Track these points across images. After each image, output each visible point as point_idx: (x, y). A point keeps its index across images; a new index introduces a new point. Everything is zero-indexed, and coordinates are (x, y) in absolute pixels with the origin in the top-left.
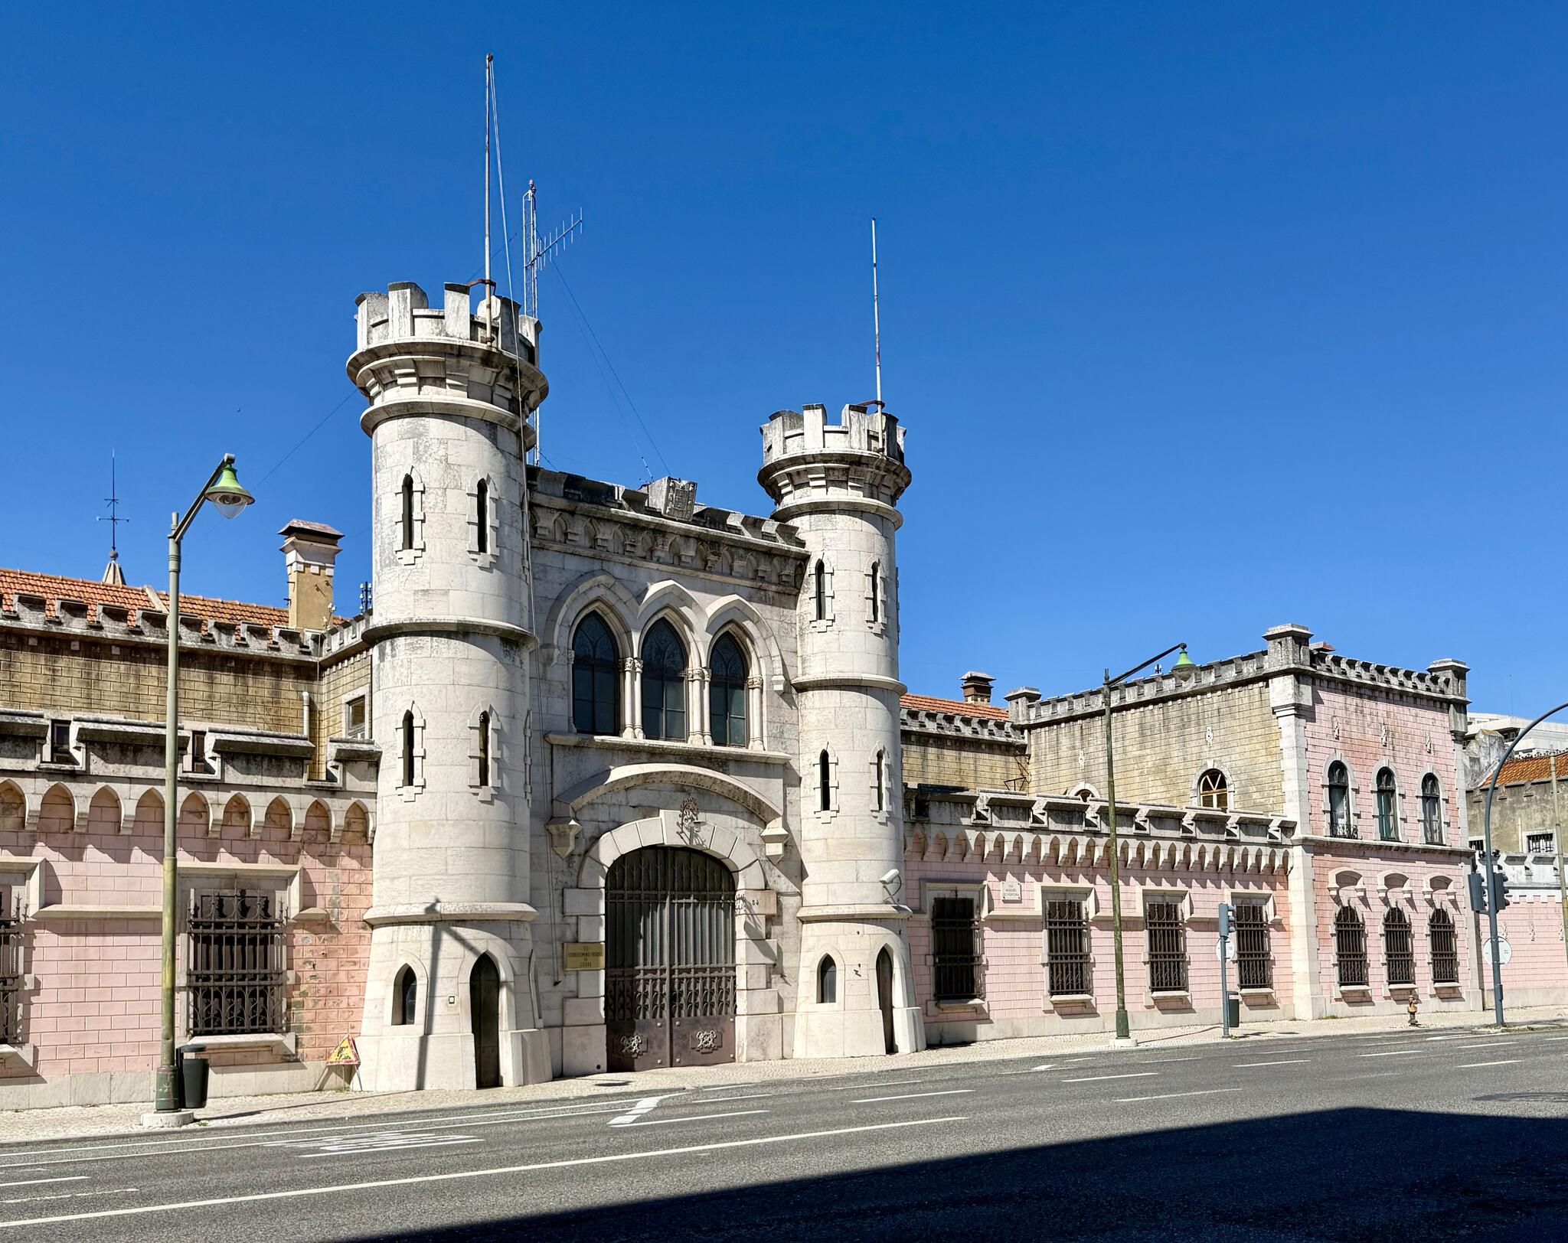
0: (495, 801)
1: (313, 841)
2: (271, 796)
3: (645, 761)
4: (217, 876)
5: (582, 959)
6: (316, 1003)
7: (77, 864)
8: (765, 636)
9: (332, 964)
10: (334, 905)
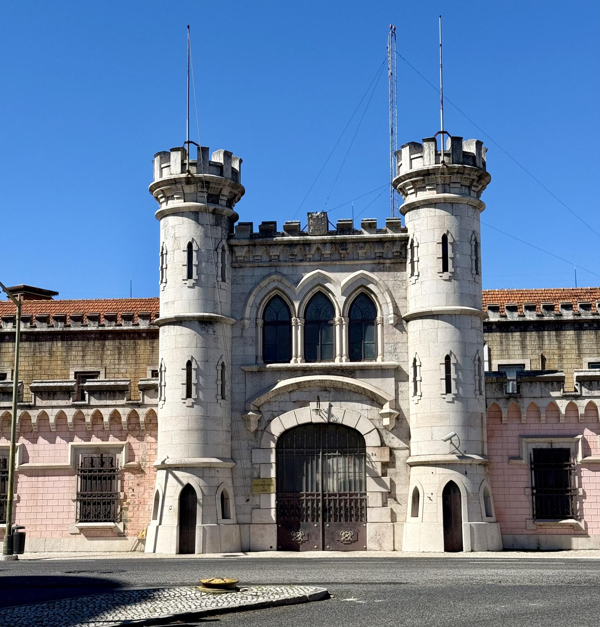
0: (195, 405)
1: (134, 430)
2: (111, 410)
3: (301, 375)
4: (91, 448)
5: (261, 487)
6: (134, 508)
7: (35, 445)
8: (382, 292)
9: (142, 489)
10: (143, 460)
